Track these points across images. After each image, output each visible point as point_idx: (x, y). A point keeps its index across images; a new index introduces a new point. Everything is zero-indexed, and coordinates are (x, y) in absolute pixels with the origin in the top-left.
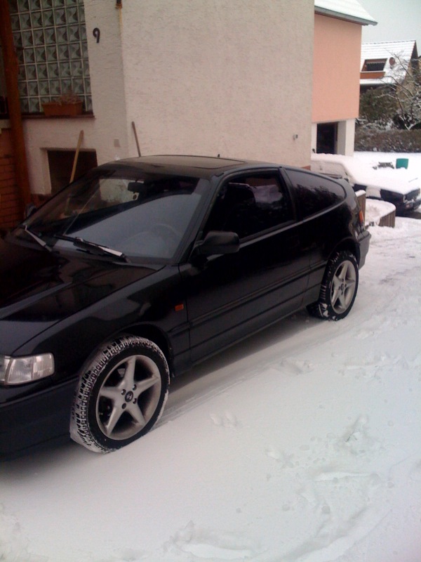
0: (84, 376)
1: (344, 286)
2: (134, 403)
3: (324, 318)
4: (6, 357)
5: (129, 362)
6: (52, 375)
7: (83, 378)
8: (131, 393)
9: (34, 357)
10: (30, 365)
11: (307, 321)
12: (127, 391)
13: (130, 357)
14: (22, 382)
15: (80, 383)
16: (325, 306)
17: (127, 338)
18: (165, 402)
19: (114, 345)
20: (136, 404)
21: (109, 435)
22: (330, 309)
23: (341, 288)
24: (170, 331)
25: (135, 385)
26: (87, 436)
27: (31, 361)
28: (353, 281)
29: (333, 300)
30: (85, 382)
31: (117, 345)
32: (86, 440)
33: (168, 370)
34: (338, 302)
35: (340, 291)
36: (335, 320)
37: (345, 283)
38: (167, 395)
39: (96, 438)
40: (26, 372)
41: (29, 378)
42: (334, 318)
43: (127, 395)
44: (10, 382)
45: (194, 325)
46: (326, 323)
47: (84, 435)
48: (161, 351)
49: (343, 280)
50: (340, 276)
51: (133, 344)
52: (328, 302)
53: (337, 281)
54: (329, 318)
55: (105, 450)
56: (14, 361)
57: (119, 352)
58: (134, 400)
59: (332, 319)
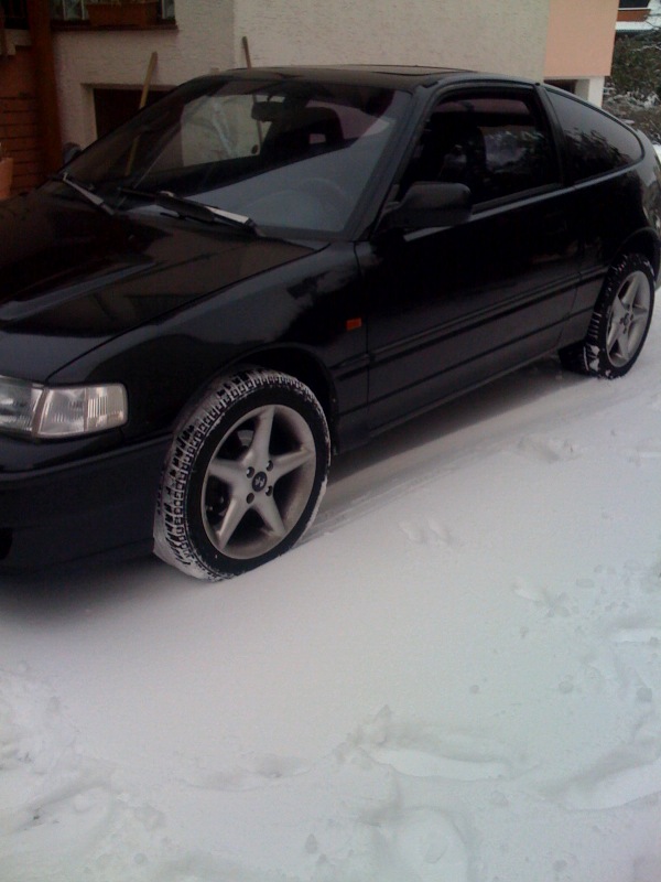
0: (181, 435)
1: (629, 317)
2: (268, 494)
3: (591, 374)
4: (35, 385)
5: (262, 417)
6: (123, 426)
7: (179, 439)
8: (262, 475)
9: (90, 389)
10: (81, 405)
11: (559, 377)
12: (256, 472)
13: (263, 408)
14: (65, 433)
15: (174, 446)
16: (596, 350)
17: (260, 371)
18: (320, 498)
19: (237, 382)
20: (271, 496)
21: (222, 548)
22: (602, 355)
23: (623, 321)
24: (336, 367)
25: (270, 462)
26: (184, 546)
27: (82, 396)
28: (644, 311)
29: (609, 340)
30: (183, 446)
31: (243, 383)
32: (182, 554)
33: (328, 440)
34: (616, 347)
35: (623, 327)
36: (609, 378)
37: (631, 312)
38: (324, 484)
39: (200, 552)
40: (72, 416)
41: (78, 426)
42: (607, 373)
43: (257, 478)
44: (43, 433)
45: (377, 359)
46: (592, 382)
47: (178, 544)
48: (318, 403)
49: (628, 306)
50: (625, 300)
51: (271, 382)
52: (602, 344)
53: (619, 308)
54: (599, 374)
55: (215, 576)
56: (51, 393)
57: (246, 395)
58: (267, 490)
59: (604, 375)
